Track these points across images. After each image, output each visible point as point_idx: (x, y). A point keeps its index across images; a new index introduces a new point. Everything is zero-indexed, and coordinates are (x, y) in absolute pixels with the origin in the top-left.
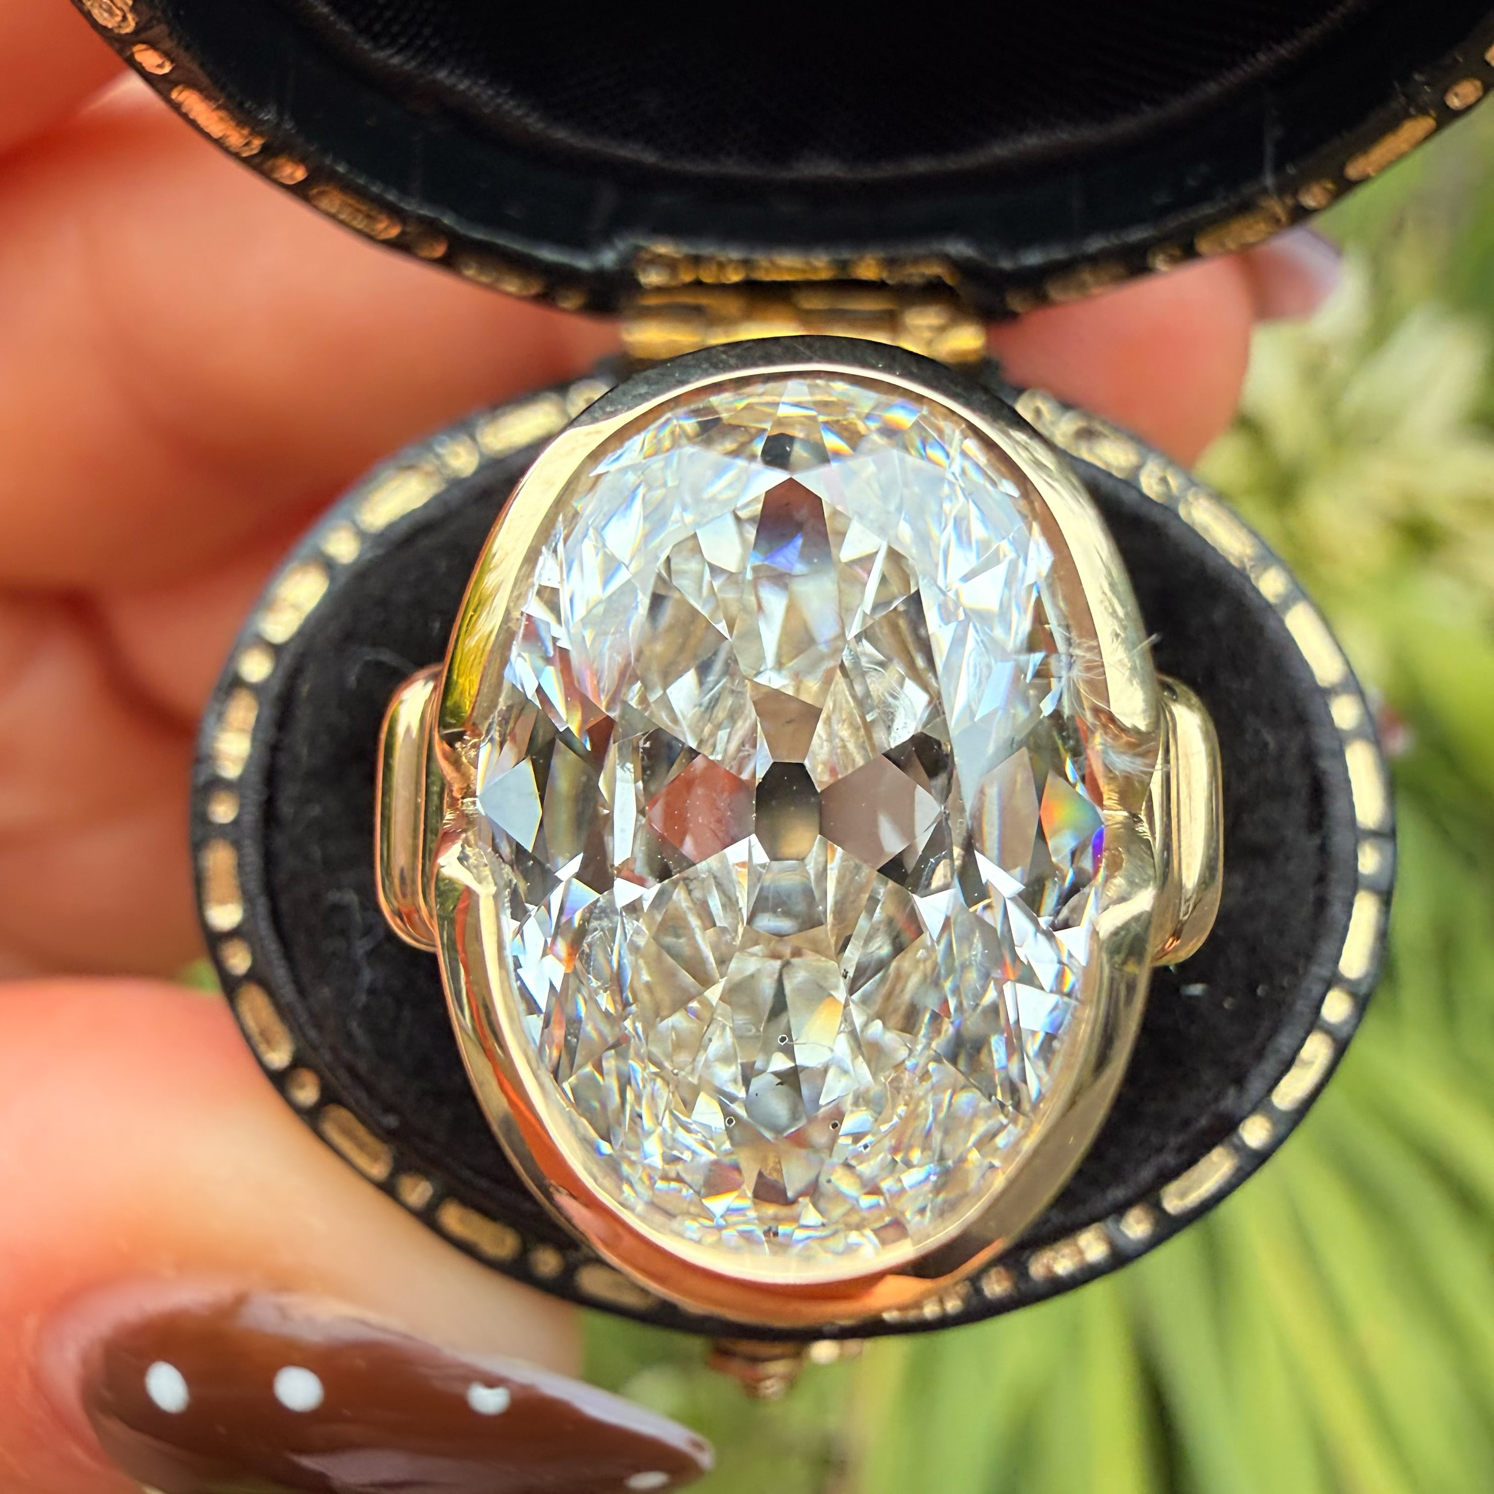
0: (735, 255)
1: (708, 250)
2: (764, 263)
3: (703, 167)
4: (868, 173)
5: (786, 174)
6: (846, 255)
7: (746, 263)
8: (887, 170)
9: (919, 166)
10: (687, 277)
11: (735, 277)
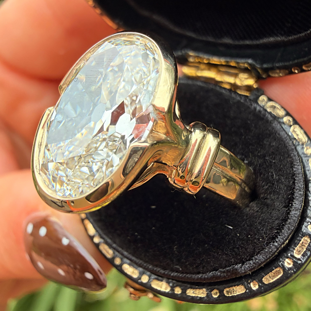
0: (206, 57)
1: (201, 55)
2: (211, 60)
3: (204, 38)
4: (237, 43)
5: (219, 41)
6: (228, 60)
7: (208, 59)
8: (241, 43)
9: (248, 42)
10: (197, 61)
11: (206, 62)
